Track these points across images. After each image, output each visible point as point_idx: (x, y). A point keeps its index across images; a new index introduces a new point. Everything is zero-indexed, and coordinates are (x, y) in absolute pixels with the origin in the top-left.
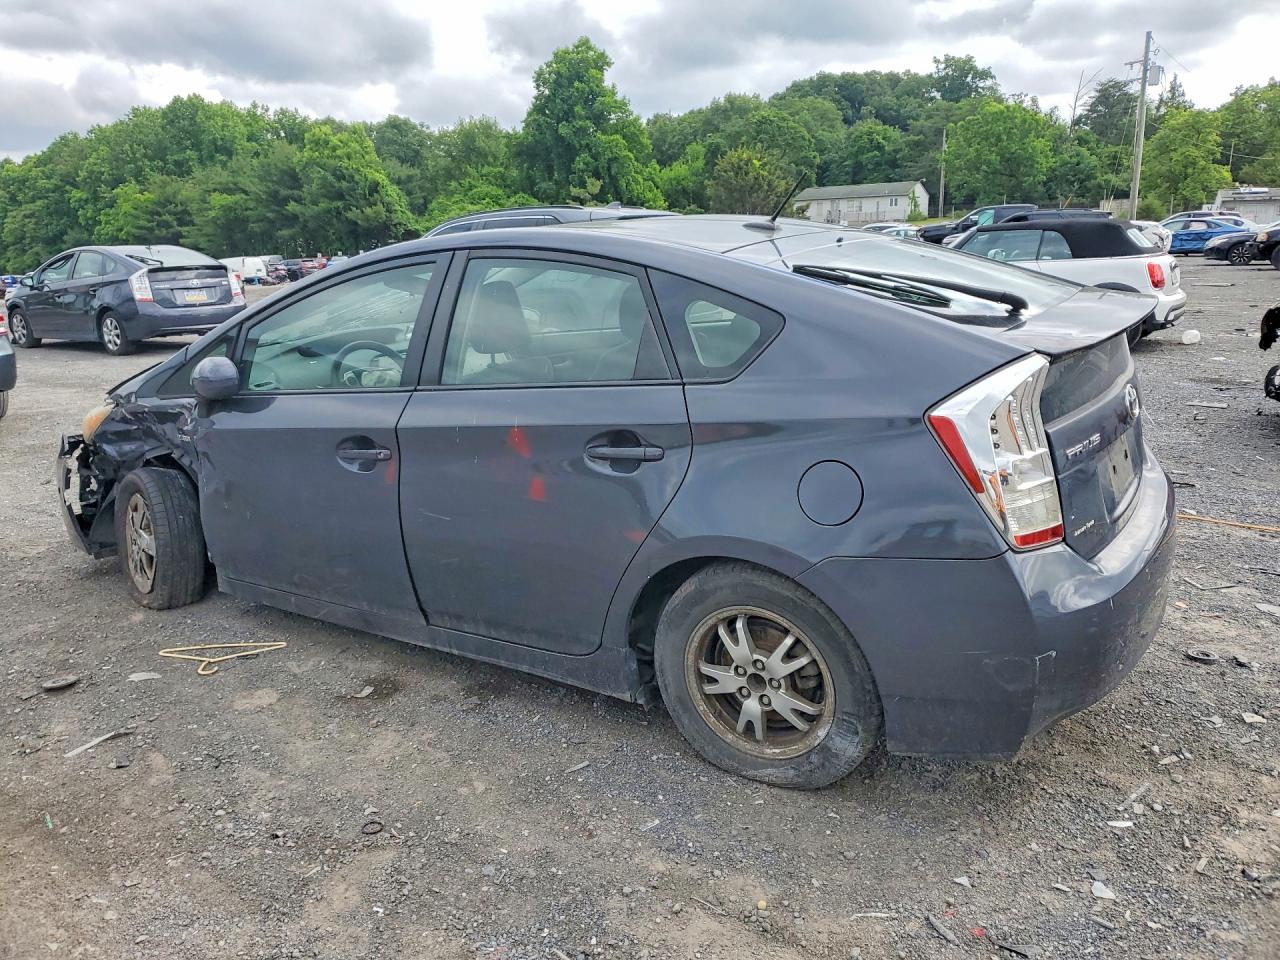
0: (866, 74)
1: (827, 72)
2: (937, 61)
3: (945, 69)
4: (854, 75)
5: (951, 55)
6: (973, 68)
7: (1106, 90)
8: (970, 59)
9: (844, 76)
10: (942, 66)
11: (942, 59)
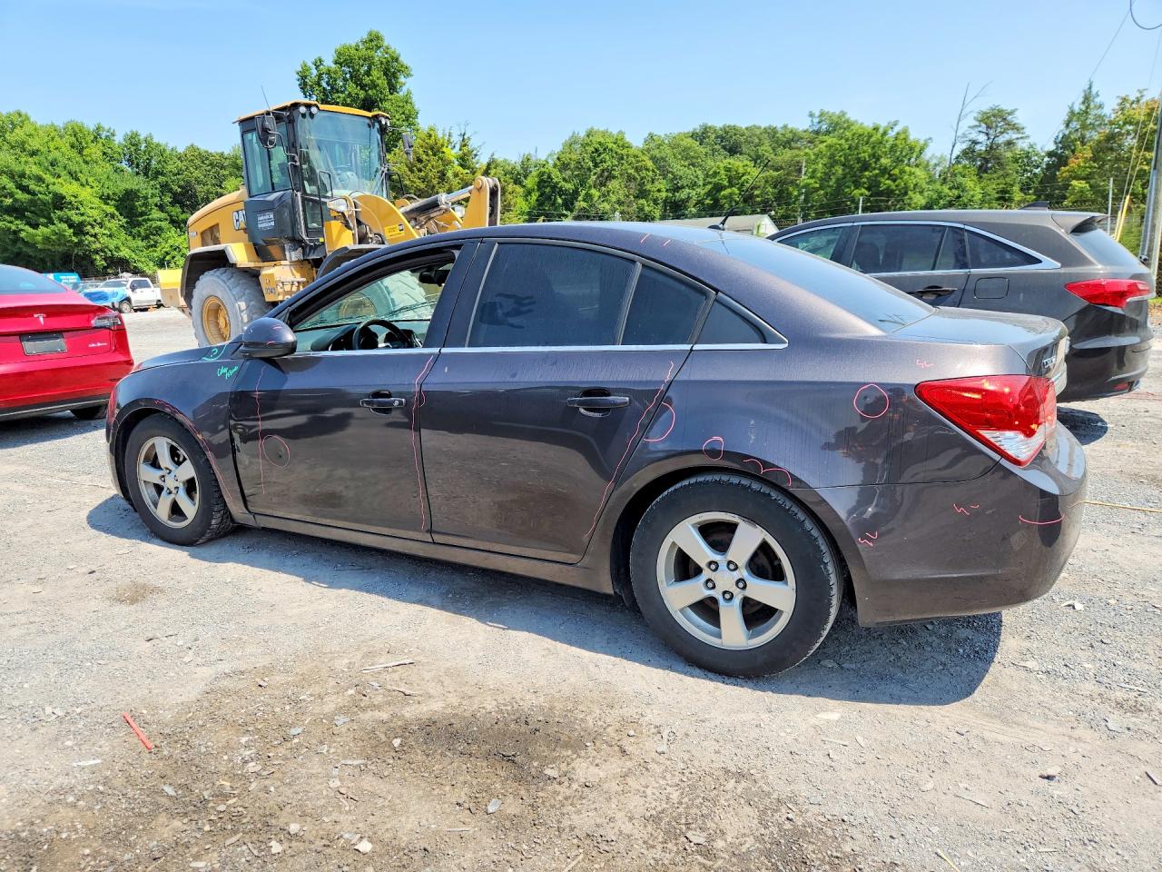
0: (747, 128)
1: (710, 124)
2: (811, 115)
3: (819, 122)
4: (734, 128)
5: (826, 110)
6: (845, 122)
7: (988, 118)
8: (844, 113)
9: (725, 128)
10: (816, 120)
11: (817, 114)
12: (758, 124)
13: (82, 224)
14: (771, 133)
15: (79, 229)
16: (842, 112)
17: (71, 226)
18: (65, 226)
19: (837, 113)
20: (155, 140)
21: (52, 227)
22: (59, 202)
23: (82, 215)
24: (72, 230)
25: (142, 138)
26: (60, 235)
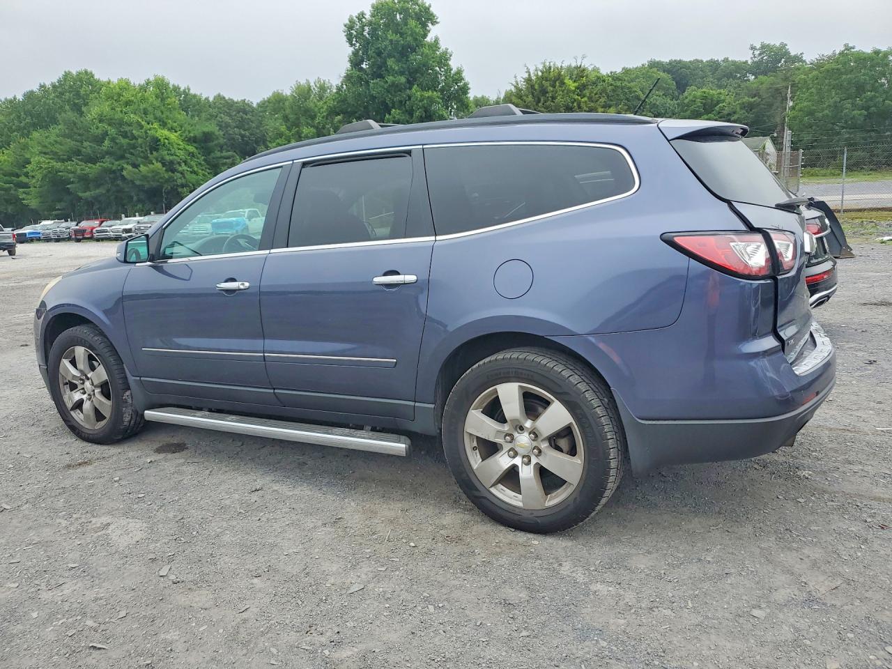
0: (690, 62)
1: (657, 60)
2: (753, 48)
3: (760, 54)
4: (680, 61)
5: (767, 42)
6: (787, 53)
8: (783, 45)
9: (670, 63)
10: (757, 53)
11: (758, 46)
12: (699, 58)
13: (172, 162)
14: (714, 65)
15: (170, 167)
16: (782, 43)
17: (164, 165)
18: (159, 165)
19: (778, 45)
20: (192, 92)
21: (151, 166)
22: (155, 145)
23: (172, 155)
24: (164, 169)
25: (182, 90)
26: (156, 173)
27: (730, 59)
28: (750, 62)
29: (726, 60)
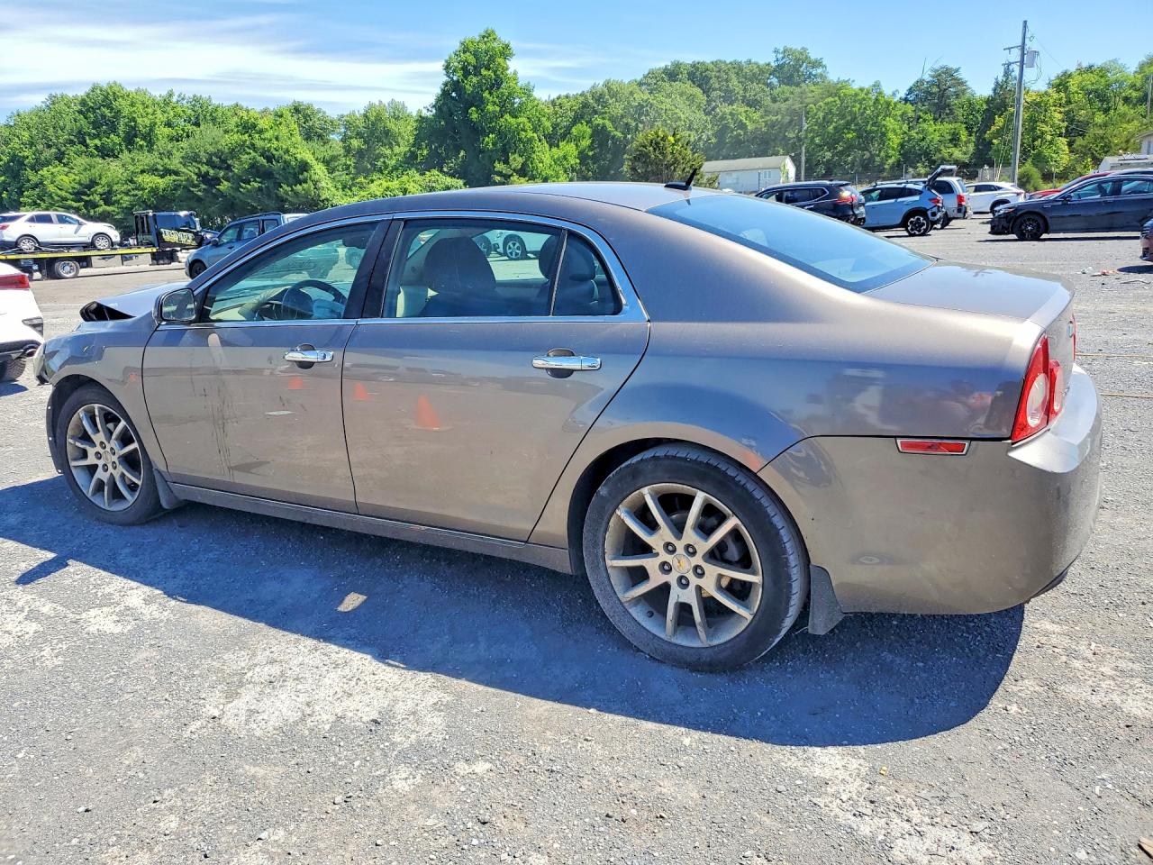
0: (713, 63)
1: (680, 61)
2: (776, 51)
3: (782, 58)
4: (703, 63)
5: (788, 46)
6: (807, 58)
8: (804, 50)
9: (694, 64)
11: (782, 50)
14: (738, 68)
19: (799, 49)
27: (753, 61)
28: (773, 64)
29: (749, 62)
